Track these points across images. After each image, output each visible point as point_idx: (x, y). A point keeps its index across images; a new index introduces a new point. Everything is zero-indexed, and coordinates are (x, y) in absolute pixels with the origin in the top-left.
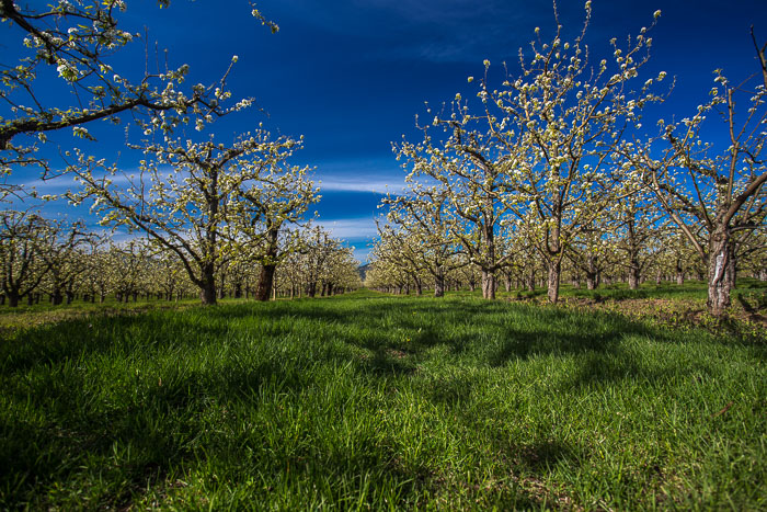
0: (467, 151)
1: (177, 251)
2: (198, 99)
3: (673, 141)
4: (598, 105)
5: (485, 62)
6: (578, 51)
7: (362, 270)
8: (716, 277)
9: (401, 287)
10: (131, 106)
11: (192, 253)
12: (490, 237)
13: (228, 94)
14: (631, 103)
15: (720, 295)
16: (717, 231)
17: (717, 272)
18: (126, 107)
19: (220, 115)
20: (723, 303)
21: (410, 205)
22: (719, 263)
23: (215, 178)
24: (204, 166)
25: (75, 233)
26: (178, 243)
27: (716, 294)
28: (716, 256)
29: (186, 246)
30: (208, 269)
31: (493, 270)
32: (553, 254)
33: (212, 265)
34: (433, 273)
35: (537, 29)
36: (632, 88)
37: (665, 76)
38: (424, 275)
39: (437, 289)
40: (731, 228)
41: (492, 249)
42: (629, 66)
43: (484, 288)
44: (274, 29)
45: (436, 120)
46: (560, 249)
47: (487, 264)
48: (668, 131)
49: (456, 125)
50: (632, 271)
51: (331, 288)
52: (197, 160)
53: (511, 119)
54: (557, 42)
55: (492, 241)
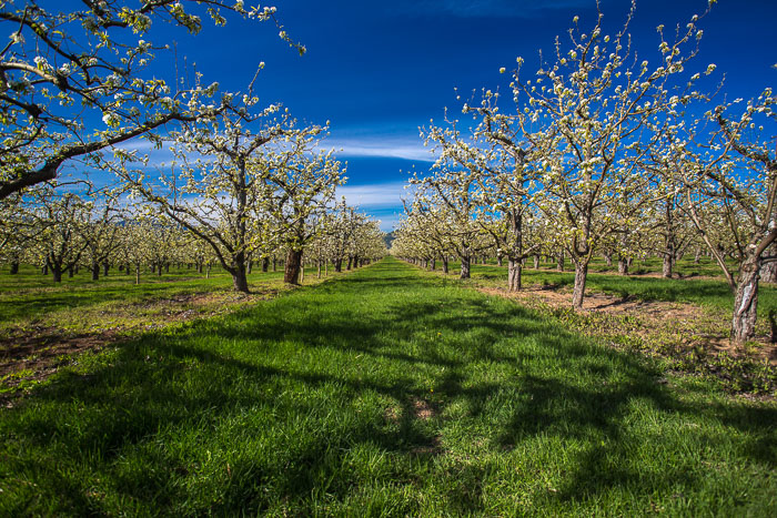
0: (496, 137)
1: (209, 241)
2: (226, 106)
3: (722, 123)
4: (639, 98)
5: (519, 59)
6: (619, 47)
7: (389, 239)
8: (742, 308)
9: (427, 260)
10: (164, 122)
11: (224, 242)
12: (518, 226)
13: (256, 100)
14: (674, 99)
15: (745, 325)
16: (748, 262)
17: (743, 303)
18: (160, 122)
19: (249, 121)
20: (747, 334)
21: (437, 185)
22: (746, 294)
23: (242, 167)
24: (232, 155)
25: (108, 209)
26: (211, 232)
27: (740, 324)
28: (744, 286)
29: (218, 235)
30: (240, 258)
31: (519, 261)
32: (581, 254)
33: (242, 253)
34: (460, 254)
35: (576, 18)
36: (676, 83)
37: (715, 69)
38: (451, 255)
39: (463, 270)
40: (762, 259)
41: (519, 239)
42: (675, 59)
43: (510, 277)
44: (302, 50)
45: (465, 107)
46: (588, 249)
47: (513, 254)
48: (717, 112)
49: (487, 112)
50: (667, 257)
51: (357, 260)
52: (225, 149)
53: (545, 112)
54: (597, 31)
55: (520, 230)
